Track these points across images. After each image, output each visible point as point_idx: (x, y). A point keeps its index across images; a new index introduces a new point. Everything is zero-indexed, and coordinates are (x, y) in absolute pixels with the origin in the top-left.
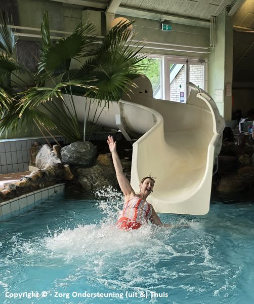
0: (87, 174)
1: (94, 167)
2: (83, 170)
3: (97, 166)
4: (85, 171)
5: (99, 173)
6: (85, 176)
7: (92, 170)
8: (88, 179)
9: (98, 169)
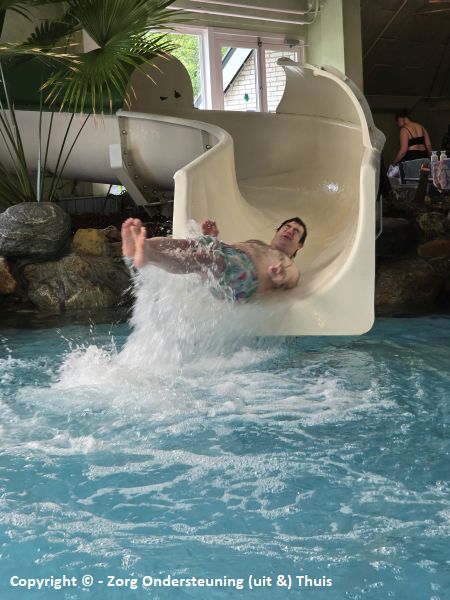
0: (50, 278)
1: (67, 260)
2: (40, 267)
3: (73, 256)
4: (44, 270)
5: (79, 273)
6: (43, 282)
7: (60, 266)
8: (51, 288)
9: (76, 264)
